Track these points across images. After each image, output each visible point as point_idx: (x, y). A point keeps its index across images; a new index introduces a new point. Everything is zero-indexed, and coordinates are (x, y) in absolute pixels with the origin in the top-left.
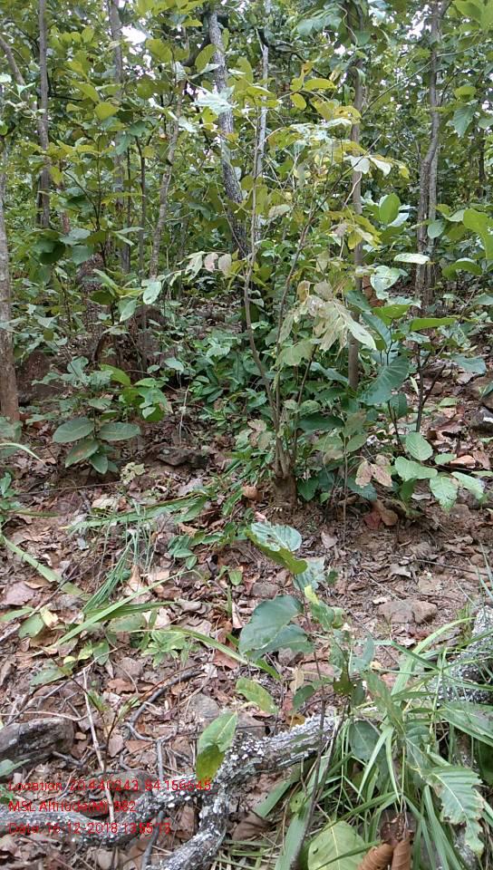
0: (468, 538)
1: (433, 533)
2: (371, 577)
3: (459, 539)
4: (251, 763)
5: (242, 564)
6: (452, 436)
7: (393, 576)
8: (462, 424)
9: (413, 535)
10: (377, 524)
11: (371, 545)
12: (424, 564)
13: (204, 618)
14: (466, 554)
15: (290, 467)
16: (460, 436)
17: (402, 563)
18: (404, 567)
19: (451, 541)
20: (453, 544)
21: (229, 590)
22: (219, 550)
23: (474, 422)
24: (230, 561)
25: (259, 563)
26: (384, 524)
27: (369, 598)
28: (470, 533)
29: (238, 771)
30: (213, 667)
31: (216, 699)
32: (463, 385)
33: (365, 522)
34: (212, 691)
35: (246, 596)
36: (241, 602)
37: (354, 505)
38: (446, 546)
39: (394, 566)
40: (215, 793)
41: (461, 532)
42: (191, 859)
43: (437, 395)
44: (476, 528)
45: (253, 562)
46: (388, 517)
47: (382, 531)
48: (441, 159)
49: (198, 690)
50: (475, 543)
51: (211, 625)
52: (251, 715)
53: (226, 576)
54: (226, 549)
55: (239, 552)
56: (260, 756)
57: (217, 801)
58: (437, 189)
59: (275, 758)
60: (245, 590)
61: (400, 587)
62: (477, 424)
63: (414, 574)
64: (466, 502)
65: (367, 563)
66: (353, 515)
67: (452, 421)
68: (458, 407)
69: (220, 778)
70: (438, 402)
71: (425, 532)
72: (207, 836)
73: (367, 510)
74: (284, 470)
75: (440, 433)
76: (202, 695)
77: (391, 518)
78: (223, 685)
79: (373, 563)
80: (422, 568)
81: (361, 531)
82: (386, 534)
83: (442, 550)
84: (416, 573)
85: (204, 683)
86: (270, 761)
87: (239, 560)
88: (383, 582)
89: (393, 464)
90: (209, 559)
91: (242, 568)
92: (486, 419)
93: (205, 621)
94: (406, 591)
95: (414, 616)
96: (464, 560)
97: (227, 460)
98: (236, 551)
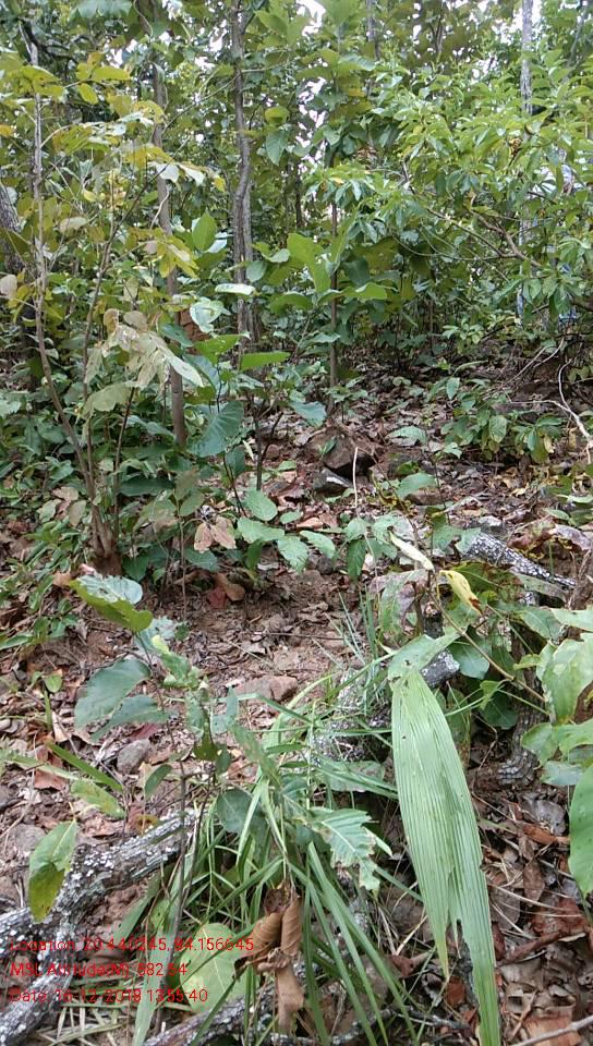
0: (323, 605)
1: (284, 604)
2: (220, 660)
3: (313, 607)
4: (98, 880)
5: (60, 667)
6: (295, 501)
7: (245, 655)
8: (304, 487)
9: (264, 609)
10: (222, 601)
11: (217, 625)
12: (280, 638)
13: (16, 737)
14: (322, 622)
15: (113, 543)
16: (304, 500)
17: (254, 639)
18: (257, 644)
19: (305, 610)
20: (307, 612)
21: (47, 700)
22: (28, 654)
23: (317, 483)
24: (45, 665)
25: (82, 664)
26: (230, 600)
27: (221, 683)
28: (324, 599)
29: (83, 892)
30: (34, 792)
31: (43, 827)
32: (301, 447)
33: (208, 601)
34: (37, 818)
35: (69, 703)
36: (64, 711)
37: (193, 582)
38: (299, 615)
39: (246, 643)
40: (55, 925)
41: (315, 600)
42: (33, 1009)
43: (275, 459)
44: (330, 593)
45: (74, 664)
46: (234, 592)
47: (228, 608)
48: (253, 198)
49: (18, 820)
50: (331, 609)
51: (26, 744)
52: (90, 835)
53: (41, 685)
54: (37, 652)
55: (54, 654)
56: (109, 868)
57: (60, 934)
58: (252, 232)
59: (128, 868)
60: (68, 697)
61: (254, 667)
62: (320, 486)
63: (269, 650)
64: (317, 568)
65: (214, 645)
66: (193, 593)
67: (294, 484)
68: (299, 469)
69: (61, 905)
70: (277, 467)
71: (277, 603)
72: (52, 977)
73: (209, 587)
74: (105, 545)
75: (282, 498)
76: (23, 825)
77: (238, 592)
78: (50, 809)
79: (221, 644)
80: (277, 643)
81: (205, 611)
82: (233, 611)
83: (297, 620)
84: (271, 648)
85: (24, 812)
86: (122, 872)
87: (55, 663)
88: (235, 663)
89: (235, 526)
90: (16, 666)
91: (60, 672)
92: (329, 479)
93: (17, 740)
94: (262, 669)
95: (273, 694)
96: (320, 628)
97: (28, 549)
98: (50, 653)
